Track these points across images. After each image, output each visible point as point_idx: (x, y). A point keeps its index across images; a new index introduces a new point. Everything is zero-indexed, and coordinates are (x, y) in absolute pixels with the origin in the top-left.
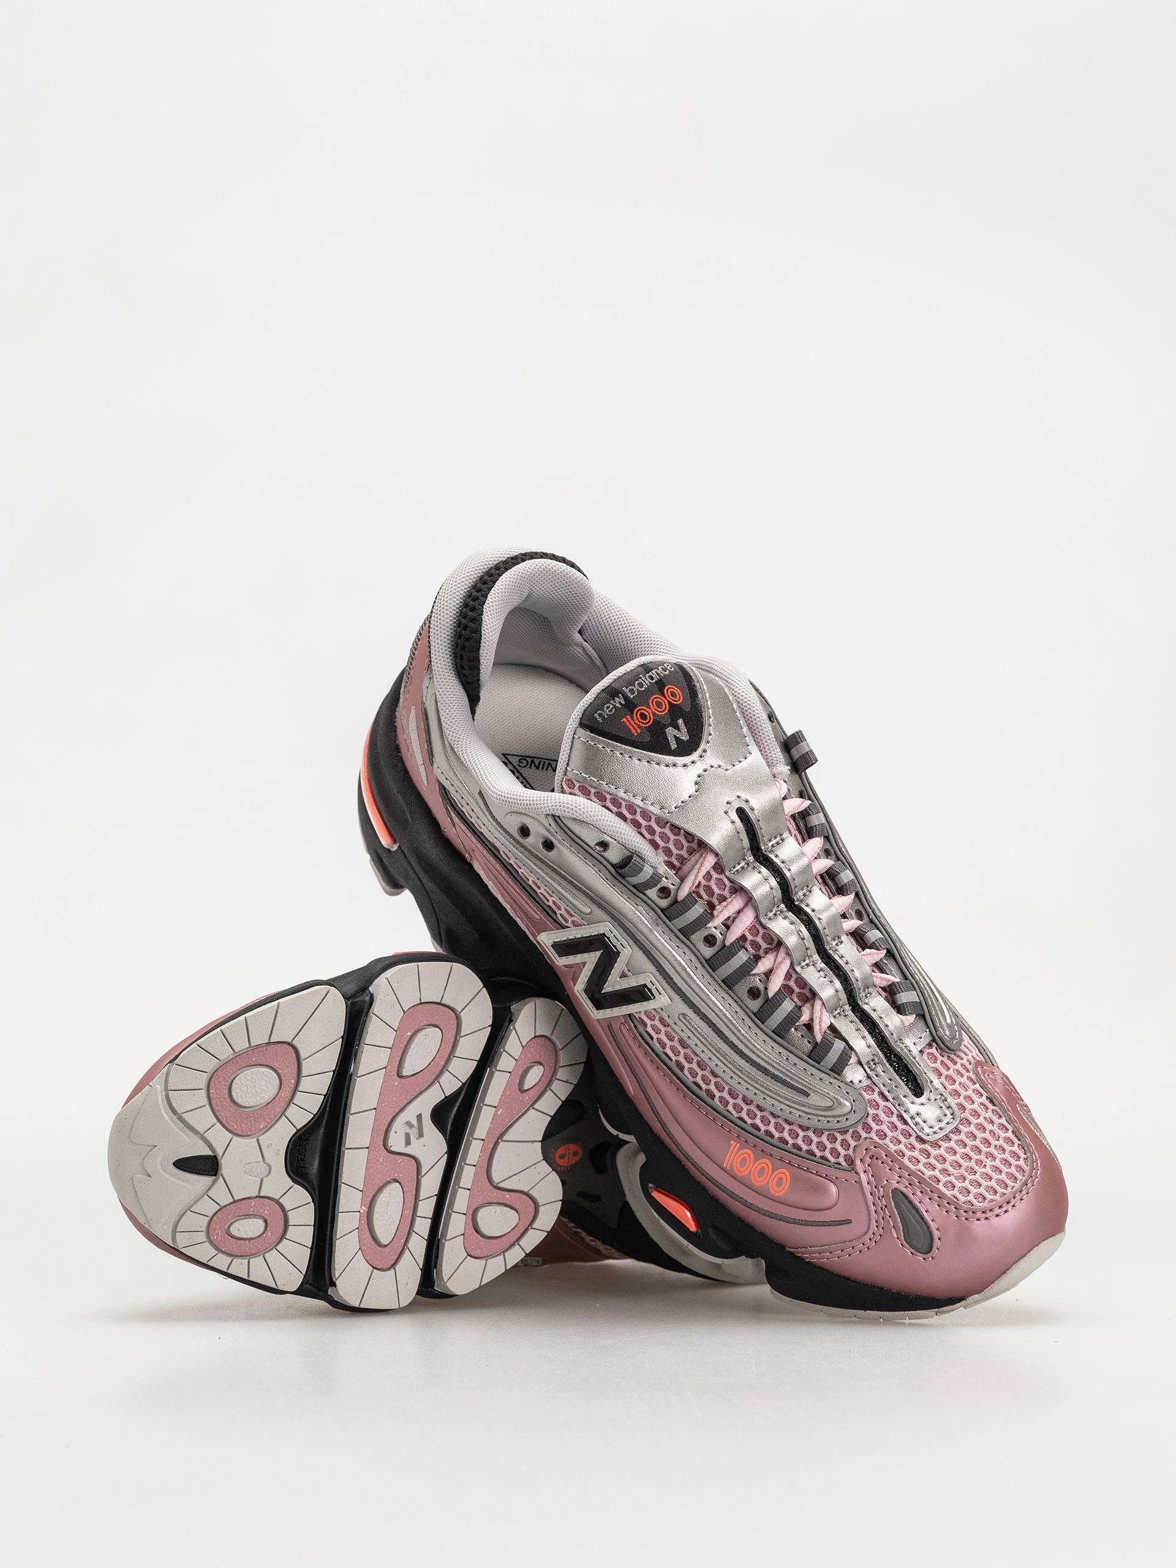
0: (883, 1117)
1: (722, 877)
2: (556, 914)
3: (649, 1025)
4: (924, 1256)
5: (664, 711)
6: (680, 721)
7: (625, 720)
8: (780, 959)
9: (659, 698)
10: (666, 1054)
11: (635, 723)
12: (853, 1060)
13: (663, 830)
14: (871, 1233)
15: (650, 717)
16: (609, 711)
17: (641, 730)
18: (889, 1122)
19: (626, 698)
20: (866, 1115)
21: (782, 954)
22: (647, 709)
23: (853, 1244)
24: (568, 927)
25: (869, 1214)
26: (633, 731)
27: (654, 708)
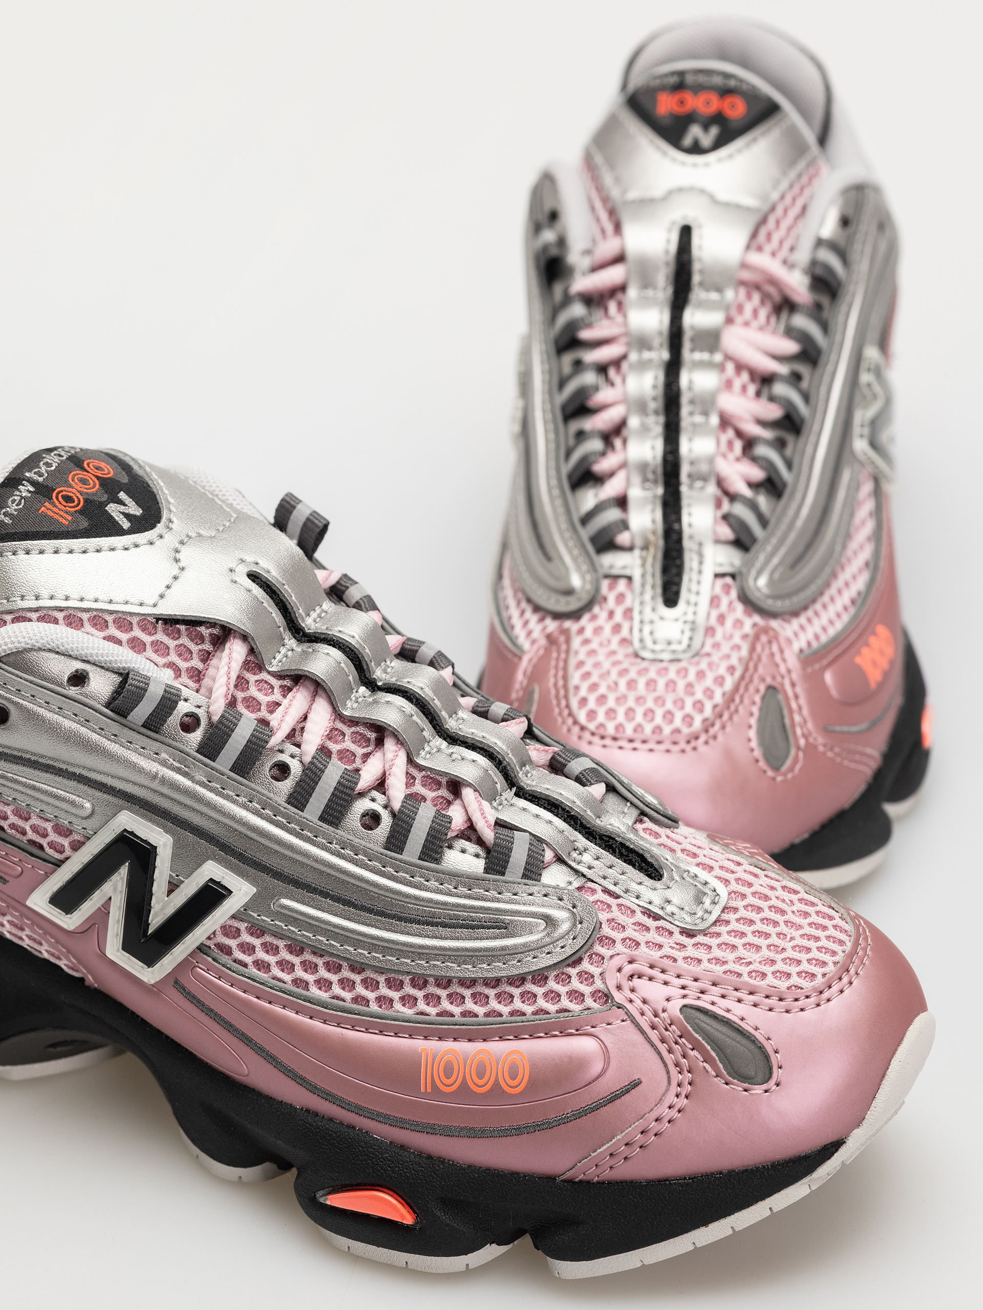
0: (623, 919)
1: (264, 676)
2: (41, 847)
3: (234, 947)
4: (765, 1086)
5: (94, 487)
6: (122, 495)
7: (43, 509)
8: (389, 755)
9: (80, 474)
10: (274, 978)
11: (60, 510)
12: (549, 855)
13: (153, 638)
14: (674, 1083)
15: (77, 497)
16: (17, 505)
17: (72, 515)
18: (634, 924)
19: (33, 483)
20: (598, 925)
21: (390, 744)
22: (71, 489)
23: (654, 1115)
24: (67, 859)
25: (662, 1058)
26: (64, 521)
27: (79, 486)
